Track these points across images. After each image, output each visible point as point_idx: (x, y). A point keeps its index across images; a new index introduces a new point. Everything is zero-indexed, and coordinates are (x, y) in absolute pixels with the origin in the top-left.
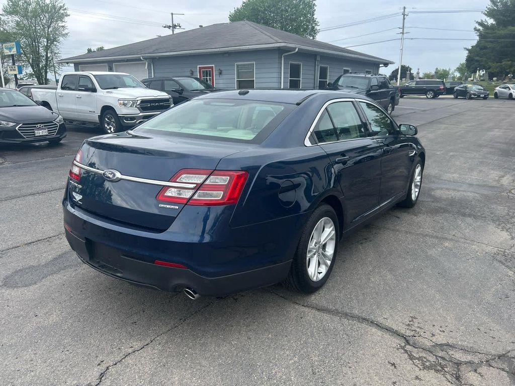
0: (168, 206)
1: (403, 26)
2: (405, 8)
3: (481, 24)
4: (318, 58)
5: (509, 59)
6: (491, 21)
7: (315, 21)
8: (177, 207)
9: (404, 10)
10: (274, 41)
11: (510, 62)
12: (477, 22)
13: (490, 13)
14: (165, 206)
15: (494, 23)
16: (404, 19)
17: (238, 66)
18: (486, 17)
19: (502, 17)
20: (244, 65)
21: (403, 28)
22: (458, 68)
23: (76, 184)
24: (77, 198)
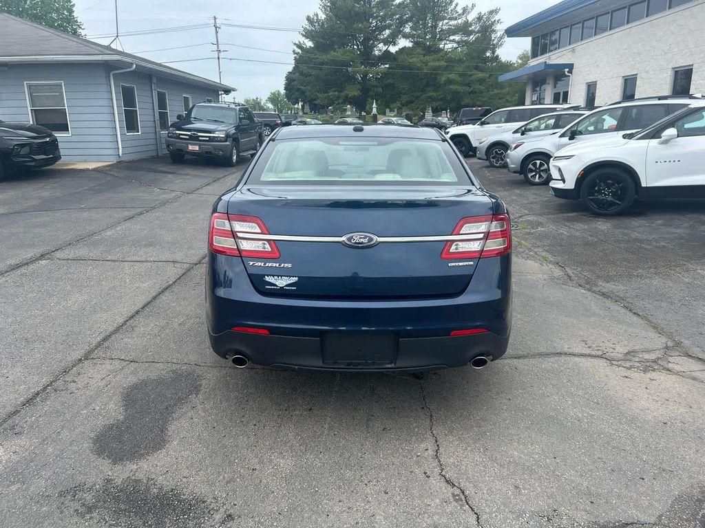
0: (460, 264)
1: (217, 42)
2: (215, 18)
3: (299, 46)
4: (155, 80)
5: (334, 89)
6: (309, 44)
7: (76, 21)
8: (472, 263)
9: (215, 21)
10: (97, 52)
11: (337, 93)
12: (295, 44)
13: (308, 34)
14: (457, 264)
15: (313, 46)
16: (217, 32)
17: (30, 87)
18: (304, 38)
19: (322, 40)
20: (41, 85)
21: (218, 44)
22: (269, 98)
23: (274, 265)
24: (281, 282)
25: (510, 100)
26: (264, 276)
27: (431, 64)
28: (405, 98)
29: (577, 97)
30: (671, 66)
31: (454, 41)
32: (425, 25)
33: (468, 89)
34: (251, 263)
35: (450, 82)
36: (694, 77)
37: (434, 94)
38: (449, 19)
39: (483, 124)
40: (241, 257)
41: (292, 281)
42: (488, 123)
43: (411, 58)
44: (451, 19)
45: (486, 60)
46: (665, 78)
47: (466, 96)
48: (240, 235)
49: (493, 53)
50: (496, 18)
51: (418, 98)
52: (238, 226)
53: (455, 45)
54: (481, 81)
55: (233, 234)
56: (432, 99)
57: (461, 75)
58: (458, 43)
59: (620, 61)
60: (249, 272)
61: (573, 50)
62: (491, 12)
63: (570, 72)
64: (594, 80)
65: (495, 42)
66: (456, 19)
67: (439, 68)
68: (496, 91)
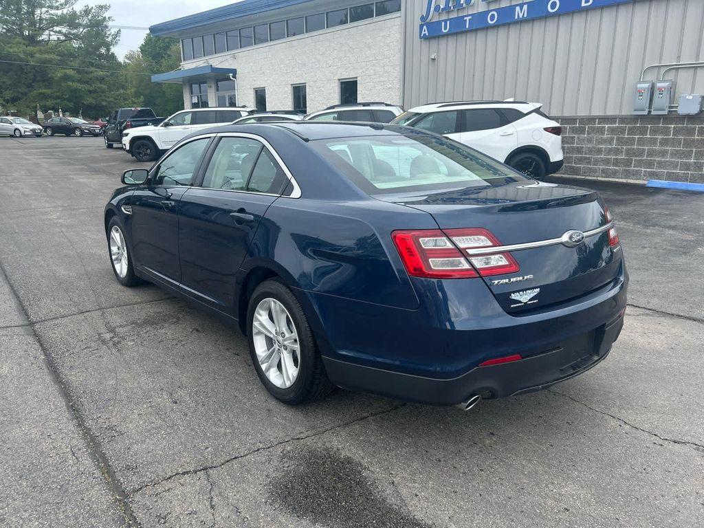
23: (519, 279)
24: (525, 297)
25: (136, 101)
26: (510, 294)
27: (38, 55)
28: (8, 94)
29: (247, 100)
30: (337, 78)
31: (60, 32)
32: (19, 10)
33: (87, 87)
34: (496, 282)
35: (66, 78)
36: (359, 88)
37: (48, 91)
38: (49, 7)
39: (167, 125)
40: (481, 277)
41: (535, 294)
42: (172, 125)
43: (11, 47)
44: (51, 7)
45: (101, 56)
46: (333, 87)
47: (87, 95)
48: (470, 251)
49: (108, 50)
50: (107, 15)
51: (25, 94)
52: (462, 242)
53: (62, 38)
54: (102, 80)
55: (462, 253)
56: (44, 97)
57: (78, 71)
58: (65, 35)
59: (287, 70)
60: (495, 293)
61: (234, 57)
62: (101, 7)
63: (234, 77)
64: (262, 86)
65: (109, 39)
66: (57, 8)
67: (50, 61)
68: (121, 91)
